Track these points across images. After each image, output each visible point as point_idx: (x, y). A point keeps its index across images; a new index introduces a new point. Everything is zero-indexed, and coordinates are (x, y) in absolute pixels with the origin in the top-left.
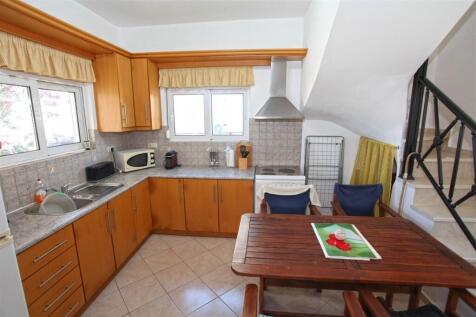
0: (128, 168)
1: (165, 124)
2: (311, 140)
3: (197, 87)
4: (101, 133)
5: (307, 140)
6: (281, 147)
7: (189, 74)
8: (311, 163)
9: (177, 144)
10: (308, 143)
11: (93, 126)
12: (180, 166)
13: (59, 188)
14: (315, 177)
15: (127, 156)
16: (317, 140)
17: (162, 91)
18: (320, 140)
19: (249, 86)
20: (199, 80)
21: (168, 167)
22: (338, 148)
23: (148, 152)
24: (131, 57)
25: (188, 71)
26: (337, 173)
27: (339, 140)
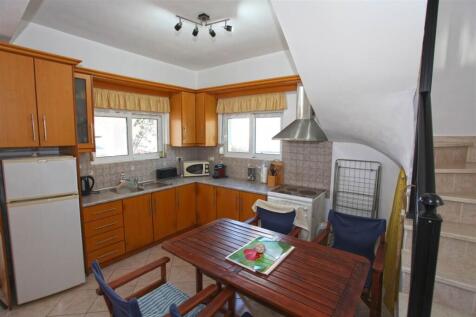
0: (187, 174)
1: (220, 142)
2: (342, 164)
3: (242, 112)
4: (171, 147)
5: (337, 164)
6: (311, 168)
7: (236, 102)
8: (341, 188)
9: (227, 159)
10: (338, 167)
11: (167, 142)
12: (226, 177)
13: (132, 180)
14: (345, 204)
15: (187, 165)
16: (348, 164)
17: (220, 117)
18: (353, 164)
19: (283, 109)
20: (244, 106)
21: (215, 177)
22: (373, 175)
23: (204, 163)
24: (196, 92)
25: (237, 99)
26: (371, 203)
27: (375, 167)
